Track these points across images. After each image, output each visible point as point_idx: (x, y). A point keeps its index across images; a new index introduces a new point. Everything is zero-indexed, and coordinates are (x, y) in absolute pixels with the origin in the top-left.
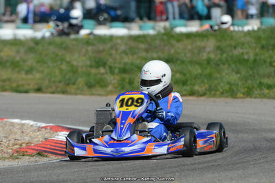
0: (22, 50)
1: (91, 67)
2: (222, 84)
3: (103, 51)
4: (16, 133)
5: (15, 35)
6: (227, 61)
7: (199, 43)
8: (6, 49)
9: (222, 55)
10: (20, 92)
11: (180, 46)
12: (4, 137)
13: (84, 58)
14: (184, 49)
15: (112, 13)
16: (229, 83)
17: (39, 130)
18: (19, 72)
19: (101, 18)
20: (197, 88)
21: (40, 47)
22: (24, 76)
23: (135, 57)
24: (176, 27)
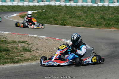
10: (78, 27)
18: (79, 20)
22: (80, 22)
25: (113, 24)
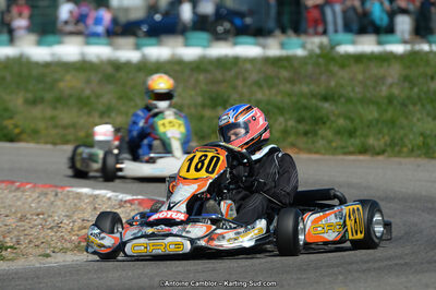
0: (95, 78)
1: (204, 106)
2: (411, 137)
3: (223, 81)
4: (84, 210)
5: (83, 54)
6: (420, 99)
7: (375, 70)
8: (68, 77)
9: (411, 89)
11: (344, 75)
12: (67, 216)
13: (193, 93)
14: (352, 79)
15: (238, 21)
16: (422, 134)
17: (121, 206)
18: (89, 114)
19: (220, 29)
20: (371, 141)
21: (122, 75)
22: (96, 119)
23: (274, 91)
24: (339, 44)
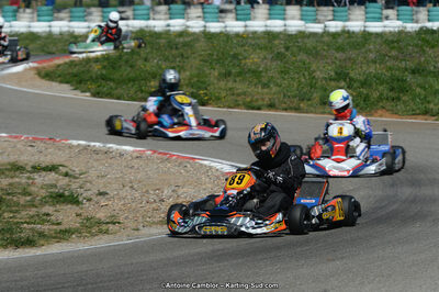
18: (255, 85)
22: (260, 90)
25: (380, 99)
